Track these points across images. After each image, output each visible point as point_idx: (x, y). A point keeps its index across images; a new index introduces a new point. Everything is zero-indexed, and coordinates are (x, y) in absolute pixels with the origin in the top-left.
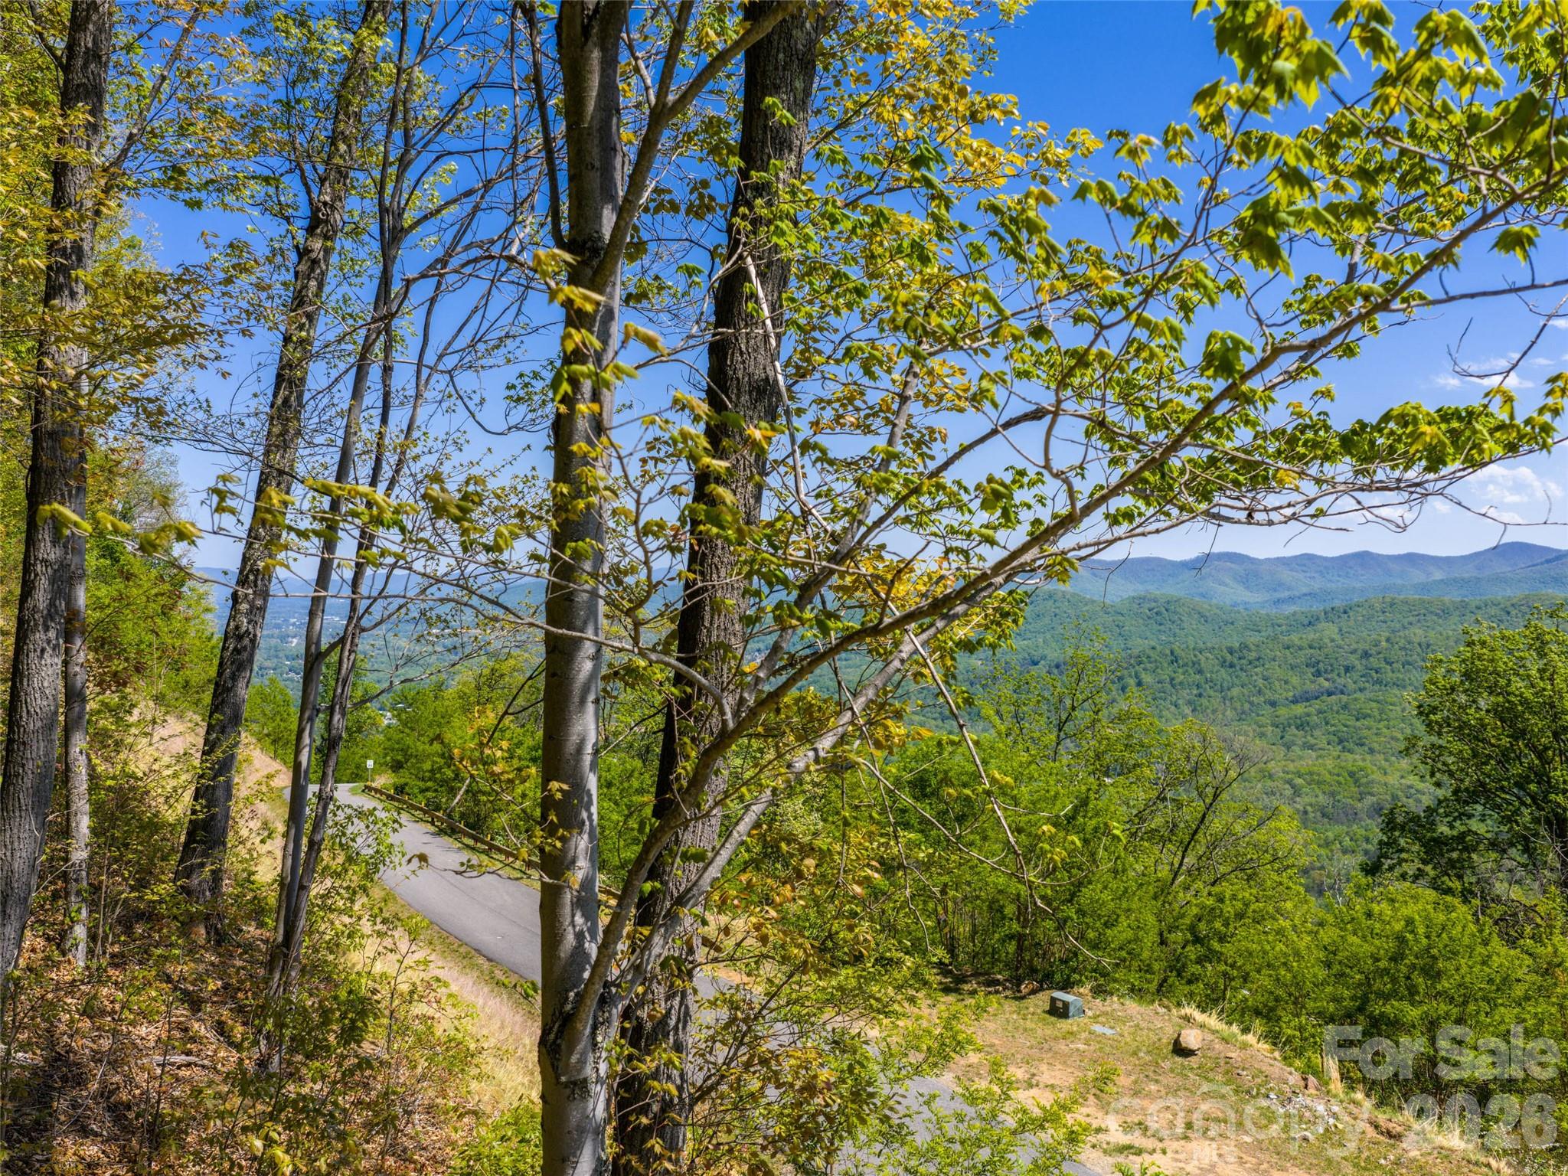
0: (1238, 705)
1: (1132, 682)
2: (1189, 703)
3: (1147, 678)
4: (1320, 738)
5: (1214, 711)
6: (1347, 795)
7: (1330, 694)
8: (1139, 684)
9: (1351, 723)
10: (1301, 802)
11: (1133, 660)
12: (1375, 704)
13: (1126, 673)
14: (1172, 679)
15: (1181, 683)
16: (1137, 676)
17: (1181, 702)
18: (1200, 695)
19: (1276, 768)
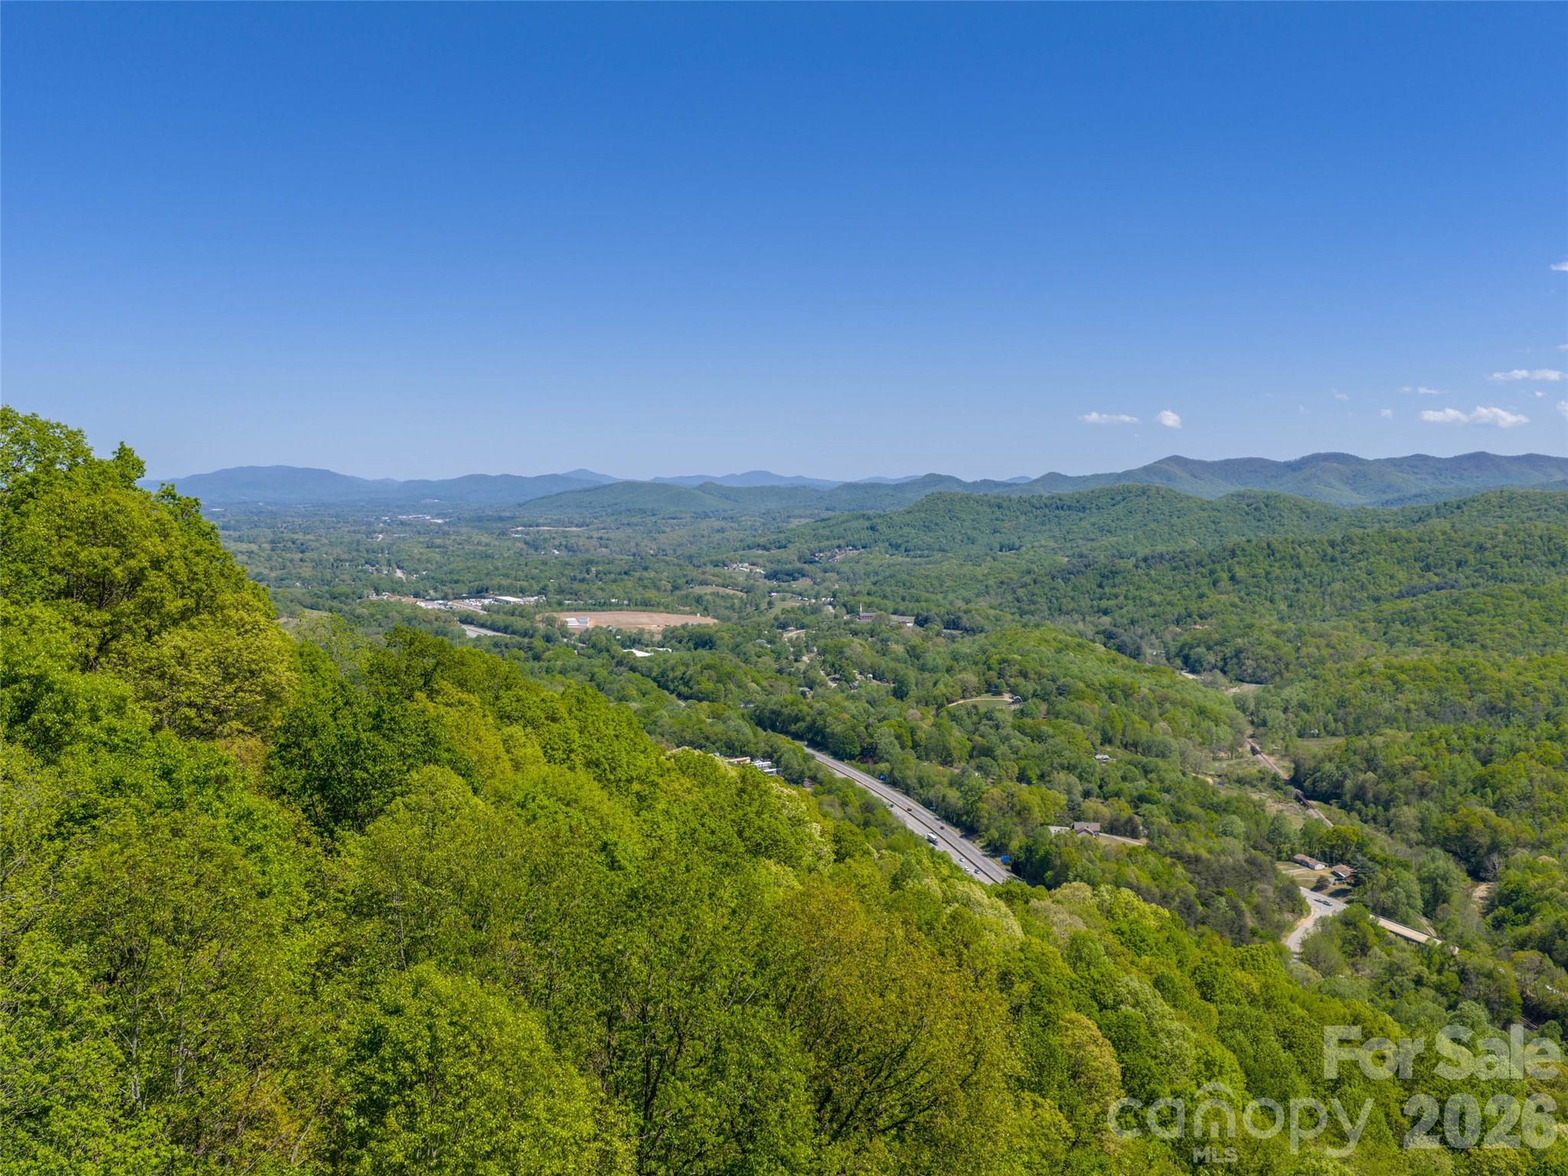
0: (1338, 600)
1: (1225, 576)
2: (1286, 598)
3: (1241, 572)
4: (1426, 634)
5: (1313, 607)
6: (1456, 692)
7: (1438, 588)
8: (1232, 578)
9: (1462, 618)
10: (1402, 700)
11: (1226, 553)
12: (1489, 598)
13: (1218, 567)
14: (1268, 574)
15: (1277, 578)
16: (1230, 571)
17: (1277, 597)
18: (1298, 590)
19: (1377, 663)
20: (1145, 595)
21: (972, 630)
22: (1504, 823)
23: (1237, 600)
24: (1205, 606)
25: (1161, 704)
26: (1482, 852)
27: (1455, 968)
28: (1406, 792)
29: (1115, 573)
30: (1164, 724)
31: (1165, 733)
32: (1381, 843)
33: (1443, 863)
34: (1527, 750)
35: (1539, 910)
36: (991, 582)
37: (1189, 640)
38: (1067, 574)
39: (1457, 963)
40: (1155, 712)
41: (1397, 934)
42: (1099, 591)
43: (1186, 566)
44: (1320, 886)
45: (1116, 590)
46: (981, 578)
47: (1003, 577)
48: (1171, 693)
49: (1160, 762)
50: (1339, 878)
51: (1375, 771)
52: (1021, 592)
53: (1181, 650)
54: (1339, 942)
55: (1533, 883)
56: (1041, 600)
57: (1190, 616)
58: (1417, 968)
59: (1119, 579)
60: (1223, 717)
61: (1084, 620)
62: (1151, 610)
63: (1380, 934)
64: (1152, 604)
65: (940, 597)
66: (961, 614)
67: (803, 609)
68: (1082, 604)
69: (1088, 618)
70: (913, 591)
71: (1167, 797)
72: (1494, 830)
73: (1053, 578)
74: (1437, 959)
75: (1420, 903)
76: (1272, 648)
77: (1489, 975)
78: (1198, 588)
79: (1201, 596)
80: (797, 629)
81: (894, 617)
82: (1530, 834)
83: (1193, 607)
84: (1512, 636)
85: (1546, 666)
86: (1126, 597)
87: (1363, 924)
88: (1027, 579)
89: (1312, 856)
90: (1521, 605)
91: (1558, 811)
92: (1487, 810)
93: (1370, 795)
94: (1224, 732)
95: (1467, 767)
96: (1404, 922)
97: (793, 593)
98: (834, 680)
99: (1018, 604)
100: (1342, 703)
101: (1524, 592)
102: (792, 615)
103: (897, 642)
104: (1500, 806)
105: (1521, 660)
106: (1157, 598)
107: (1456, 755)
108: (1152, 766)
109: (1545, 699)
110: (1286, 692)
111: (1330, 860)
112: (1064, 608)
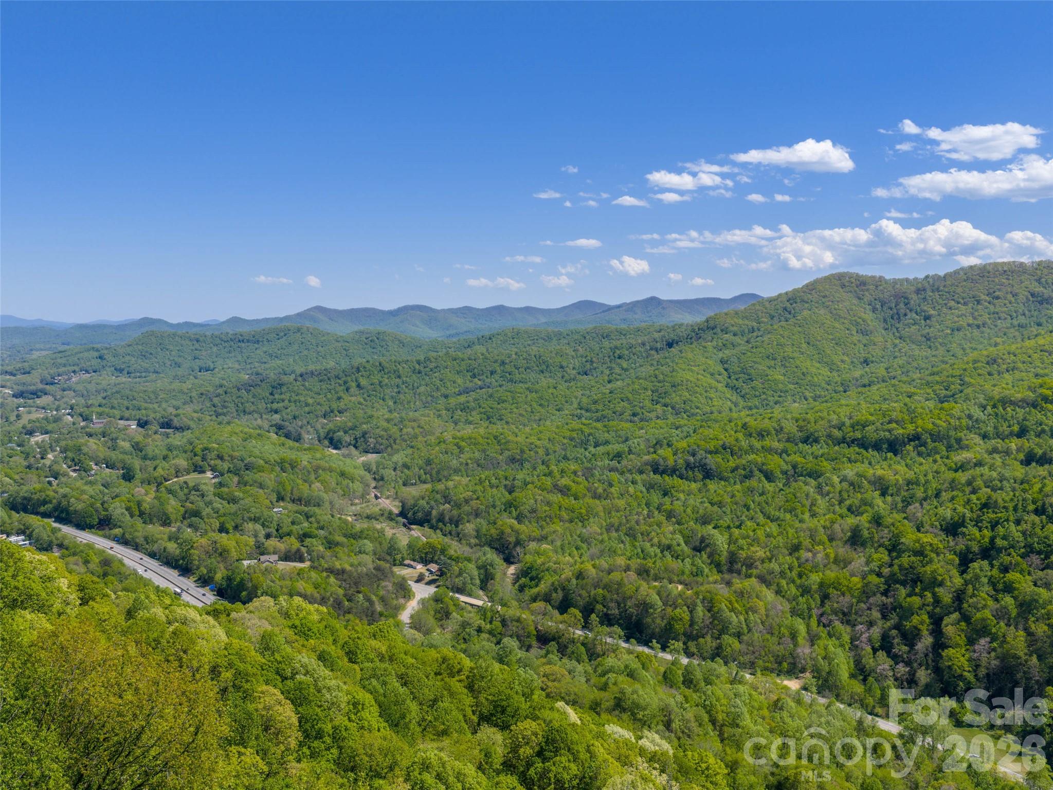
0: (424, 398)
1: (354, 384)
2: (392, 397)
3: (363, 382)
4: (475, 416)
5: (409, 402)
6: (493, 451)
7: (481, 388)
8: (359, 386)
9: (496, 405)
10: (464, 457)
11: (354, 370)
12: (509, 394)
13: (349, 379)
14: (380, 382)
15: (386, 385)
16: (356, 381)
17: (387, 397)
18: (399, 392)
19: (448, 436)
20: (302, 399)
21: (181, 428)
22: (522, 528)
23: (362, 400)
24: (342, 405)
25: (316, 471)
26: (511, 546)
27: (499, 619)
28: (468, 514)
29: (281, 385)
30: (318, 484)
31: (319, 491)
32: (455, 548)
33: (491, 556)
34: (533, 483)
35: (543, 577)
36: (194, 394)
37: (333, 427)
38: (249, 387)
39: (500, 616)
40: (313, 477)
41: (466, 603)
42: (271, 397)
43: (329, 379)
44: (420, 579)
45: (283, 396)
46: (186, 391)
47: (202, 390)
48: (322, 463)
49: (316, 509)
50: (431, 573)
51: (449, 503)
52: (216, 400)
53: (328, 433)
54: (432, 613)
55: (539, 561)
56: (232, 405)
57: (332, 412)
58: (478, 621)
59: (284, 389)
60: (357, 476)
61: (261, 417)
62: (307, 409)
63: (457, 604)
64: (307, 405)
65: (156, 406)
66: (172, 417)
67: (46, 419)
68: (260, 407)
69: (264, 416)
70: (134, 402)
71: (322, 532)
72: (517, 532)
73: (238, 390)
74: (489, 614)
75: (478, 582)
76: (385, 430)
77: (518, 620)
78: (337, 393)
79: (339, 398)
80: (42, 434)
81: (121, 422)
82: (537, 533)
83: (334, 406)
84: (523, 416)
85: (541, 432)
86: (290, 401)
87: (446, 600)
88: (220, 391)
89: (414, 560)
90: (526, 397)
91: (550, 517)
92: (513, 521)
93: (447, 518)
94: (357, 486)
95: (500, 495)
96: (470, 595)
97: (38, 407)
98: (75, 471)
99: (214, 409)
100: (429, 462)
101: (528, 389)
102: (37, 424)
103: (124, 440)
104: (519, 518)
105: (527, 429)
106: (310, 401)
107: (494, 490)
108: (311, 513)
109: (541, 452)
110: (395, 458)
111: (425, 561)
112: (247, 410)
